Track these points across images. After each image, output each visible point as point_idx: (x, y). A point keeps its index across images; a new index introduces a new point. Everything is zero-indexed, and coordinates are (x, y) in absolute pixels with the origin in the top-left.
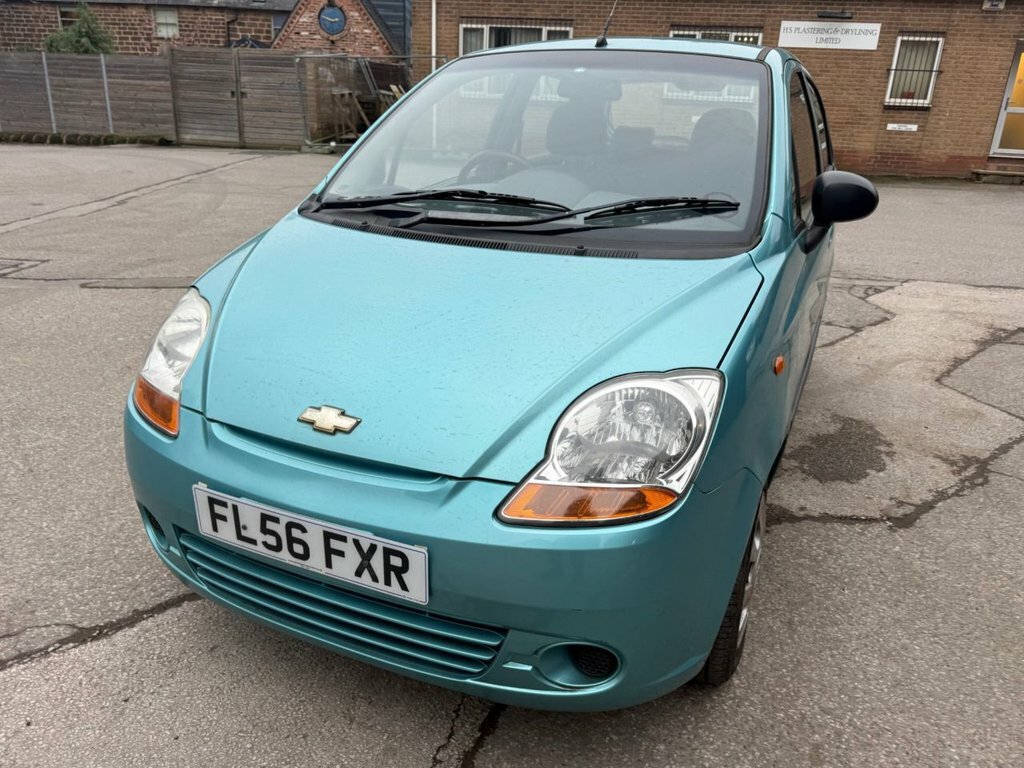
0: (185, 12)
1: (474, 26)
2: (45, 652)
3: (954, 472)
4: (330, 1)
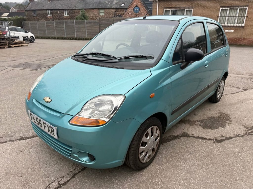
0: (106, 10)
1: (167, 10)
2: (14, 141)
3: (245, 131)
4: (136, 5)
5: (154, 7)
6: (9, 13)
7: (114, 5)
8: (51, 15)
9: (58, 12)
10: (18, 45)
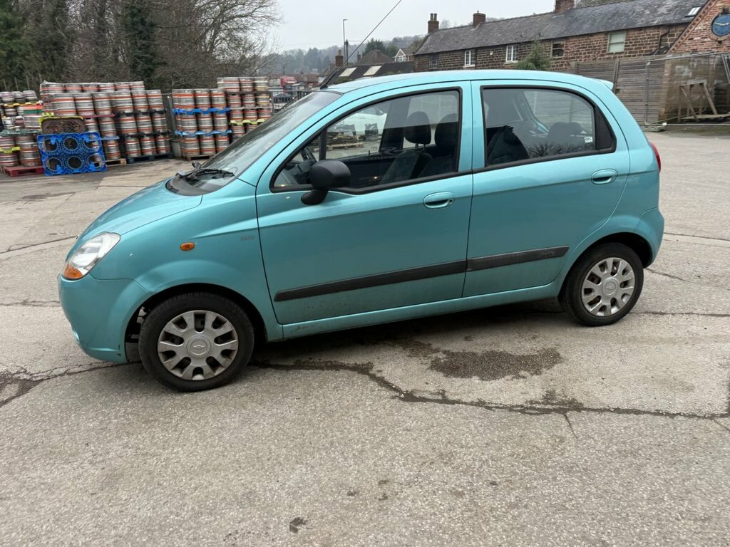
0: (631, 33)
6: (380, 67)
8: (472, 63)
9: (491, 54)
10: (341, 145)
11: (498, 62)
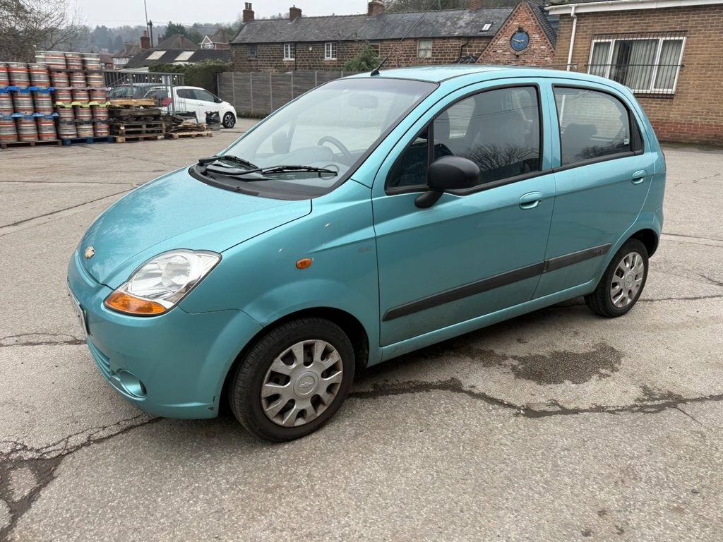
0: (437, 41)
1: (603, 41)
3: (637, 400)
4: (519, 28)
5: (563, 33)
6: (193, 53)
7: (461, 27)
8: (291, 57)
9: (310, 49)
10: (188, 133)
11: (318, 58)
